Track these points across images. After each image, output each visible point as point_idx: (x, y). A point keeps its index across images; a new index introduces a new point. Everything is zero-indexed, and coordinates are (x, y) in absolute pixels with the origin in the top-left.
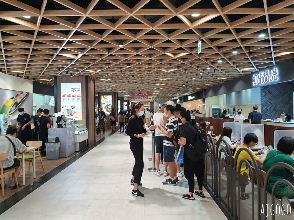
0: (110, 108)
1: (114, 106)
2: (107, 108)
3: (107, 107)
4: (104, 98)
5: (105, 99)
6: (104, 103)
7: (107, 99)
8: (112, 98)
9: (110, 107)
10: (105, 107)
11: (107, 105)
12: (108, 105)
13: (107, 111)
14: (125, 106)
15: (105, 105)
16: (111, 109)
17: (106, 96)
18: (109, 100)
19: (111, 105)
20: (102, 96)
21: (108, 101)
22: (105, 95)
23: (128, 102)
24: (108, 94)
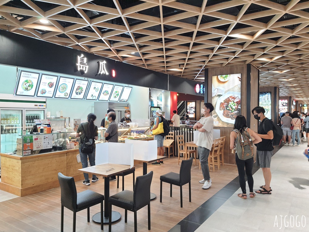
0: (234, 107)
1: (244, 102)
2: (227, 106)
3: (225, 105)
4: (219, 81)
5: (222, 85)
6: (219, 96)
7: (226, 84)
8: (241, 80)
9: (233, 105)
10: (222, 104)
11: (227, 101)
12: (229, 100)
13: (227, 116)
14: (283, 106)
15: (222, 99)
16: (237, 109)
17: (224, 76)
18: (231, 87)
19: (236, 101)
20: (214, 78)
21: (229, 90)
22: (221, 74)
23: (289, 98)
24: (230, 70)
